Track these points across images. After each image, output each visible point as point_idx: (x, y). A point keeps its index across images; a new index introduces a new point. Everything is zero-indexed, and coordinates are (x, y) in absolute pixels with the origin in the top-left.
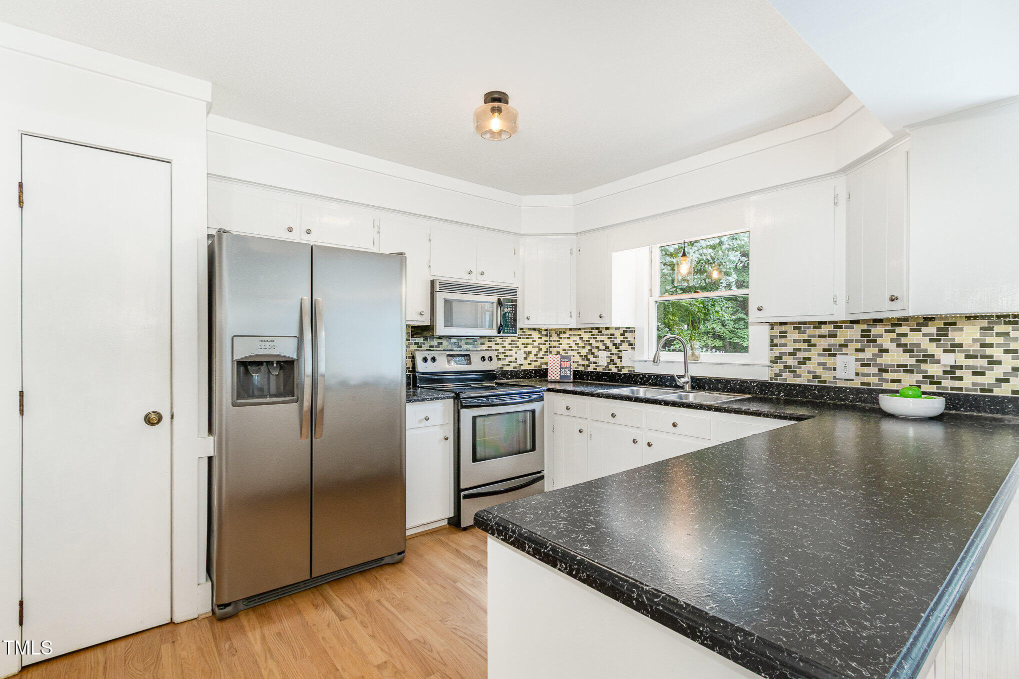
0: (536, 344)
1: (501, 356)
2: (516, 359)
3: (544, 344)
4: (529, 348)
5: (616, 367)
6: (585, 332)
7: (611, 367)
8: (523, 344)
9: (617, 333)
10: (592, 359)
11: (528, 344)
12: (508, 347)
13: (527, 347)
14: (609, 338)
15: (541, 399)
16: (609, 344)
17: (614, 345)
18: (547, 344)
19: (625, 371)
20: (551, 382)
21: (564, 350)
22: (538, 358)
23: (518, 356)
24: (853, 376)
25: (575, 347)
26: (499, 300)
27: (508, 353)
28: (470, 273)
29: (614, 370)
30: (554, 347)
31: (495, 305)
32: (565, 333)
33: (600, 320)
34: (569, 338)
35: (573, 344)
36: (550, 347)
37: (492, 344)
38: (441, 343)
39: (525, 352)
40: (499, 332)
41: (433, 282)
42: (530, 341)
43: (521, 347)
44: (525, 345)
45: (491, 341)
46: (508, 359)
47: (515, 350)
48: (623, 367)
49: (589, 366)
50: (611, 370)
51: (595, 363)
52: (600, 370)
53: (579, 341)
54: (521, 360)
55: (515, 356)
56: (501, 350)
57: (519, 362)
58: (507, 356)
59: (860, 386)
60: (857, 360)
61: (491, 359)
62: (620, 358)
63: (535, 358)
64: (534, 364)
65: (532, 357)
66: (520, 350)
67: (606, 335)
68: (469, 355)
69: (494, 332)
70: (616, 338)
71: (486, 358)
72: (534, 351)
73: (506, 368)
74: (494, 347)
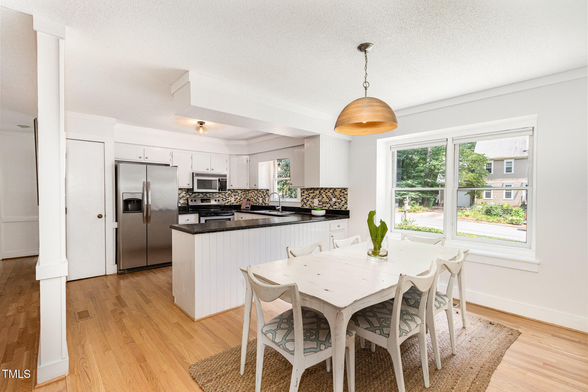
0: (239, 195)
1: (224, 200)
2: (231, 201)
3: (243, 195)
4: (237, 197)
5: (264, 204)
6: (256, 191)
7: (263, 203)
8: (234, 195)
9: (265, 191)
10: (258, 201)
11: (236, 195)
12: (227, 196)
13: (235, 196)
15: (233, 215)
16: (262, 195)
17: (264, 195)
18: (245, 195)
19: (267, 205)
20: (242, 209)
21: (250, 197)
22: (241, 200)
23: (231, 200)
24: (317, 205)
25: (253, 196)
26: (219, 179)
27: (227, 198)
28: (208, 169)
29: (264, 205)
30: (247, 196)
31: (217, 181)
32: (250, 191)
33: (255, 187)
34: (251, 193)
35: (252, 195)
36: (246, 196)
37: (221, 195)
38: (199, 195)
39: (235, 198)
40: (219, 191)
41: (193, 173)
42: (237, 194)
43: (233, 196)
44: (235, 195)
45: (220, 194)
46: (227, 201)
47: (230, 197)
48: (266, 204)
49: (257, 203)
50: (263, 205)
51: (259, 202)
52: (260, 205)
53: (254, 194)
54: (233, 201)
55: (230, 200)
56: (225, 197)
57: (232, 202)
58: (227, 200)
60: (318, 200)
61: (219, 201)
62: (265, 200)
63: (239, 200)
64: (239, 203)
65: (238, 200)
66: (233, 197)
67: (262, 192)
68: (210, 199)
69: (217, 191)
70: (264, 193)
71: (217, 200)
72: (239, 198)
73: (226, 204)
74: (221, 196)
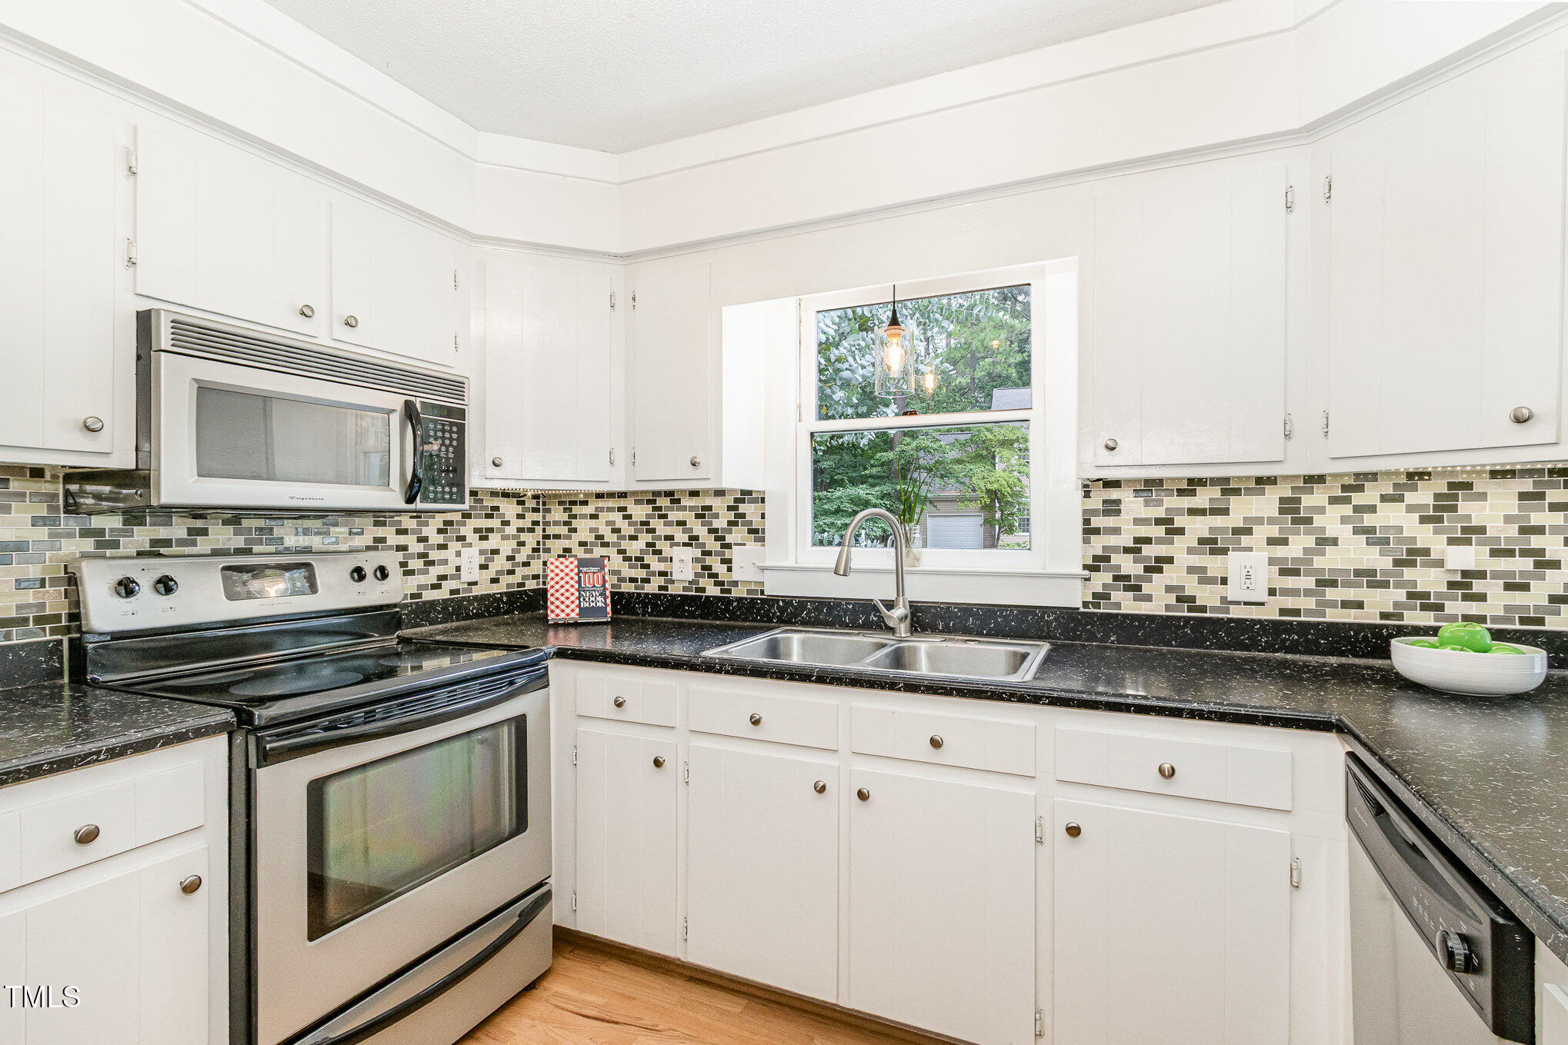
0: (510, 530)
1: (416, 564)
2: (458, 569)
3: (531, 530)
4: (494, 541)
5: (717, 584)
6: (637, 502)
7: (704, 582)
8: (476, 531)
9: (719, 504)
10: (656, 566)
11: (491, 530)
12: (436, 539)
13: (486, 538)
14: (698, 516)
15: (541, 680)
16: (700, 530)
17: (711, 531)
18: (539, 529)
19: (736, 593)
21: (582, 544)
22: (517, 565)
23: (463, 562)
24: (1263, 596)
25: (611, 538)
26: (409, 407)
27: (434, 555)
28: (305, 313)
29: (713, 591)
30: (557, 537)
31: (395, 419)
32: (585, 503)
33: (692, 473)
34: (594, 517)
35: (605, 531)
36: (546, 537)
37: (388, 533)
38: (204, 532)
39: (482, 552)
40: (410, 500)
41: (144, 321)
42: (495, 523)
43: (472, 538)
44: (483, 534)
45: (384, 524)
46: (435, 571)
47: (454, 546)
48: (735, 583)
49: (647, 581)
50: (703, 590)
51: (662, 574)
52: (675, 590)
53: (621, 523)
54: (471, 572)
55: (453, 562)
56: (416, 548)
57: (466, 577)
58: (432, 563)
59: (1278, 618)
60: (1272, 561)
61: (382, 573)
62: (727, 562)
63: (508, 566)
64: (506, 580)
65: (499, 563)
66: (470, 545)
67: (692, 508)
68: (307, 566)
69: (393, 498)
70: (716, 516)
71: (369, 570)
72: (507, 548)
73: (429, 595)
74: (393, 539)
